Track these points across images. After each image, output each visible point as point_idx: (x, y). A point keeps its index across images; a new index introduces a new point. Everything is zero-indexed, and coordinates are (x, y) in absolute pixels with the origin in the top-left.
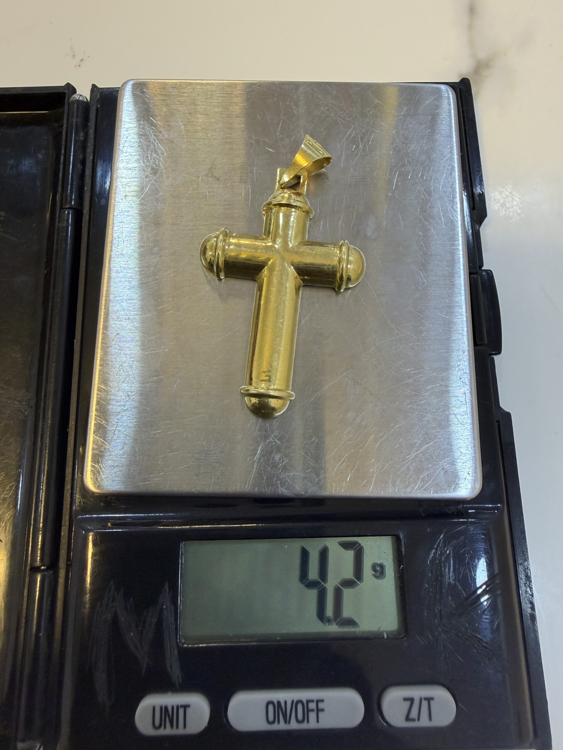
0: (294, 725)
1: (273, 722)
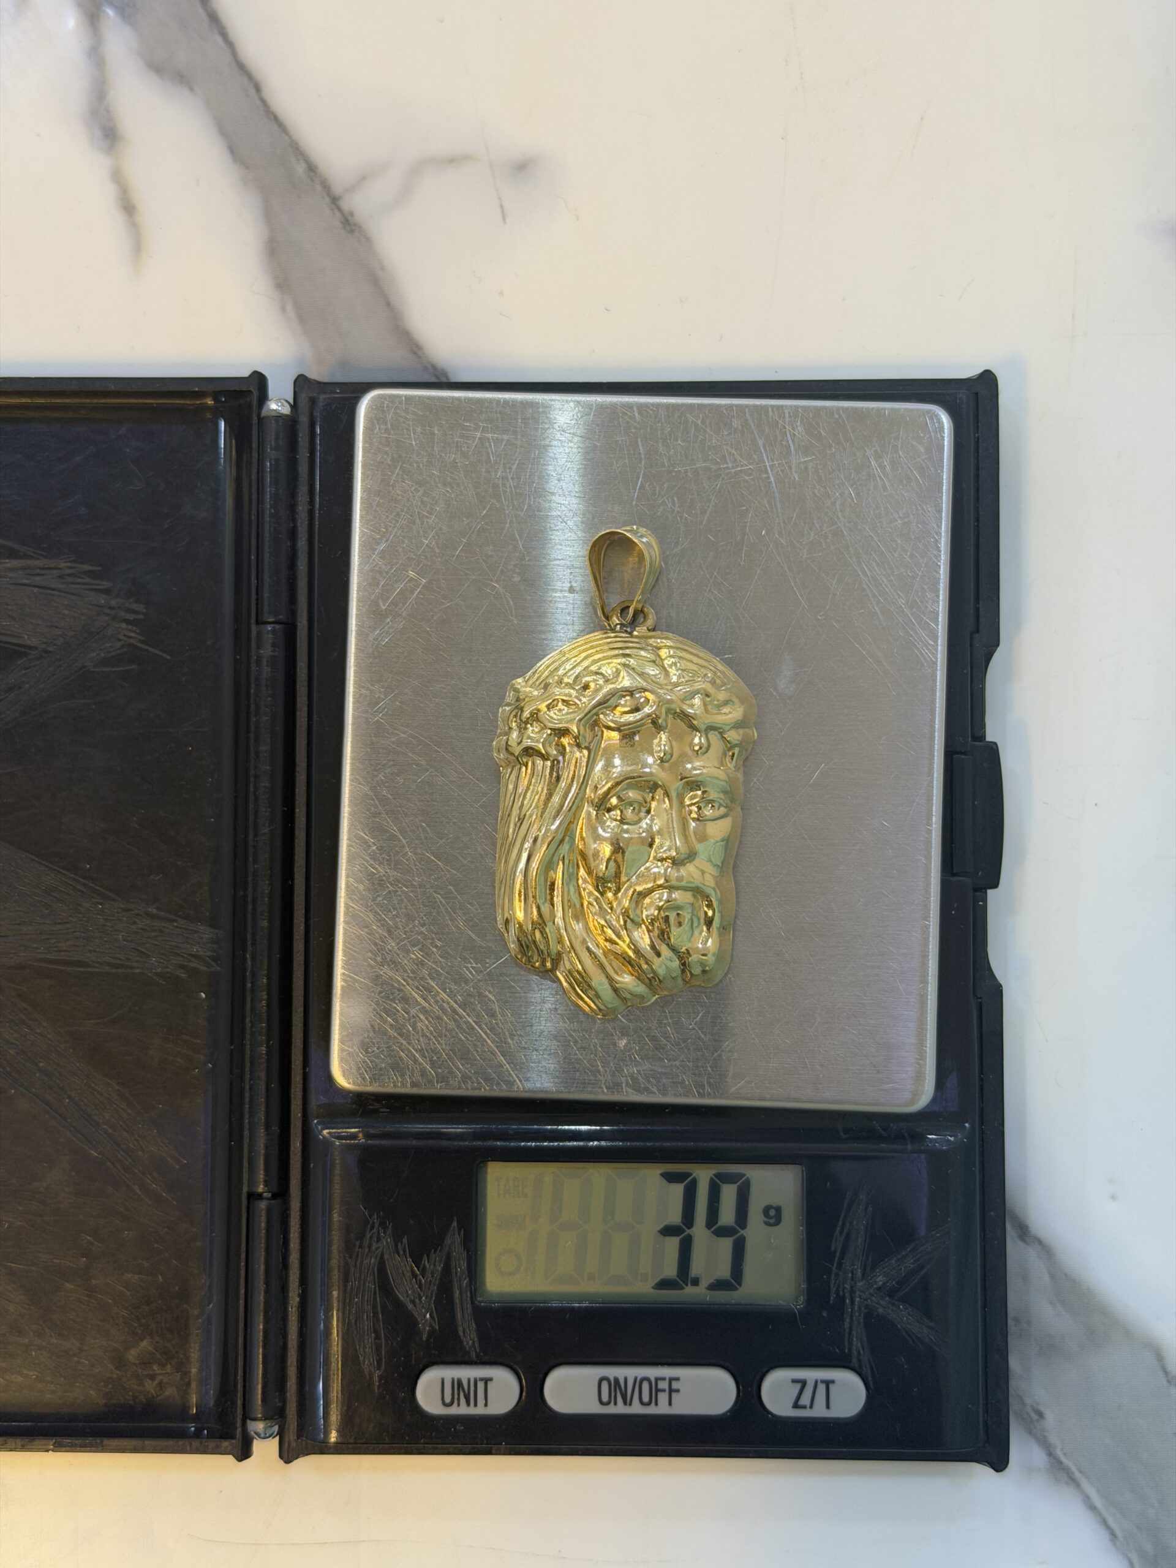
0: (636, 1409)
1: (608, 1403)
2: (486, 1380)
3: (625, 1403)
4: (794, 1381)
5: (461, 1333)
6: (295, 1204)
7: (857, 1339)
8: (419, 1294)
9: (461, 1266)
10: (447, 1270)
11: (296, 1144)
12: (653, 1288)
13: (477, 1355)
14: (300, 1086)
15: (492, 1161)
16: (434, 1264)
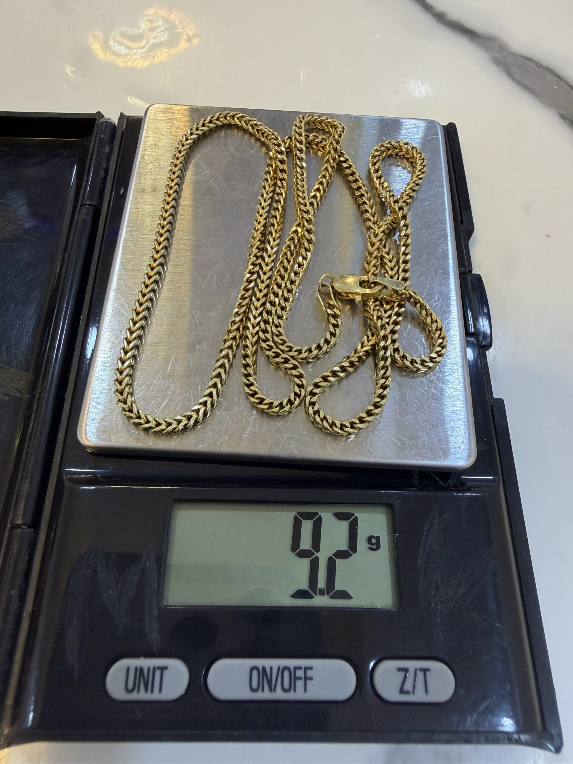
0: (279, 695)
1: (257, 690)
2: (163, 669)
3: (270, 689)
4: (399, 670)
5: (147, 631)
6: (43, 533)
10: (142, 580)
12: (291, 597)
13: (158, 649)
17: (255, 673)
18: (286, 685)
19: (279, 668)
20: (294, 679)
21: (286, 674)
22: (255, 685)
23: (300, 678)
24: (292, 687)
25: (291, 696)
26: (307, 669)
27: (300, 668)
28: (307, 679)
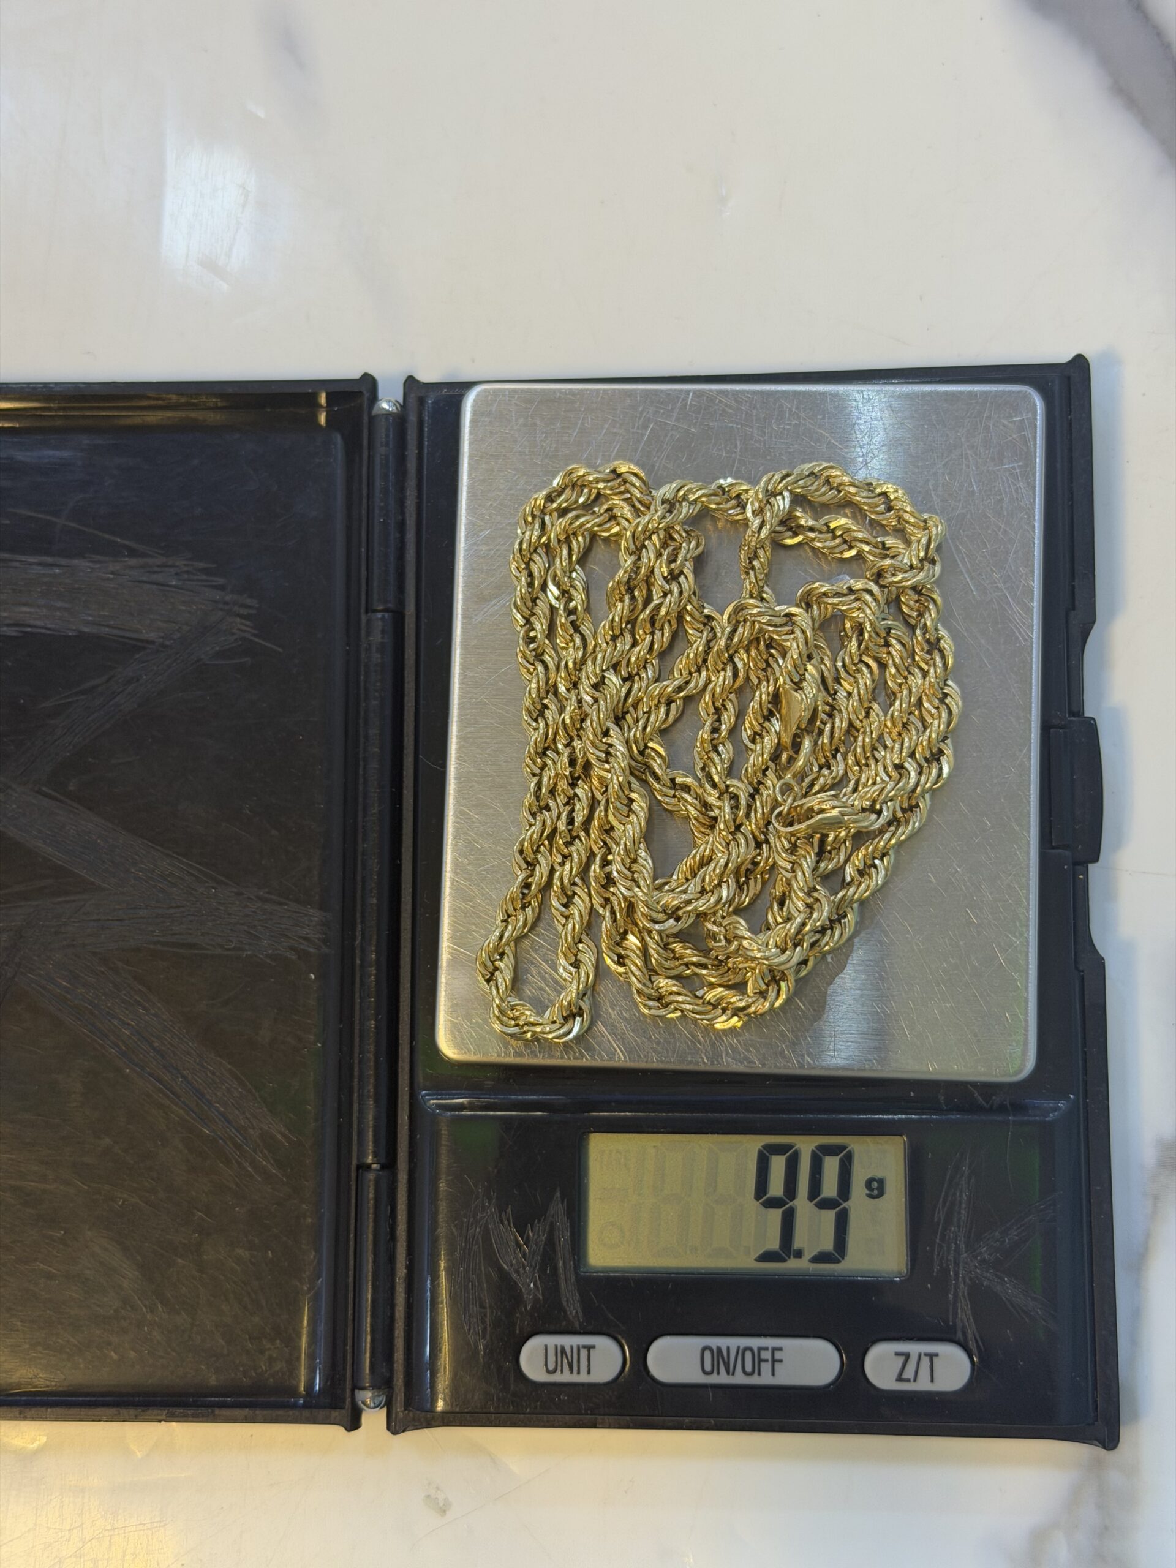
0: (739, 1379)
1: (711, 1373)
2: (589, 1348)
3: (728, 1373)
4: (898, 1354)
5: (565, 1303)
6: (403, 1178)
7: (962, 1311)
8: (523, 1265)
9: (564, 1237)
10: (551, 1242)
11: (403, 1117)
12: (756, 1260)
13: (581, 1324)
14: (407, 1060)
15: (595, 1132)
16: (537, 1234)
17: (707, 1354)
18: (749, 1368)
19: (738, 1348)
20: (758, 1361)
21: (748, 1355)
22: (708, 1368)
23: (766, 1361)
24: (756, 1370)
25: (755, 1380)
26: (774, 1350)
27: (766, 1349)
28: (774, 1361)
